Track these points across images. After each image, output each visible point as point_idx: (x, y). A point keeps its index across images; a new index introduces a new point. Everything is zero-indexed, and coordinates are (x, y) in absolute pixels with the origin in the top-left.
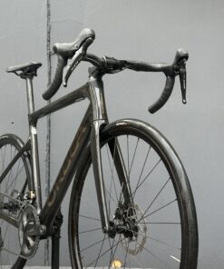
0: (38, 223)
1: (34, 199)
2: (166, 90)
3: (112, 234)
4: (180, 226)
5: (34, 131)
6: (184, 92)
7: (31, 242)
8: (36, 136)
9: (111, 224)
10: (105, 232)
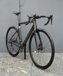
0: (22, 46)
1: (21, 41)
2: (48, 21)
3: (39, 50)
4: (51, 49)
5: (20, 27)
6: (52, 22)
7: (21, 50)
8: (20, 28)
9: (38, 48)
10: (37, 49)
